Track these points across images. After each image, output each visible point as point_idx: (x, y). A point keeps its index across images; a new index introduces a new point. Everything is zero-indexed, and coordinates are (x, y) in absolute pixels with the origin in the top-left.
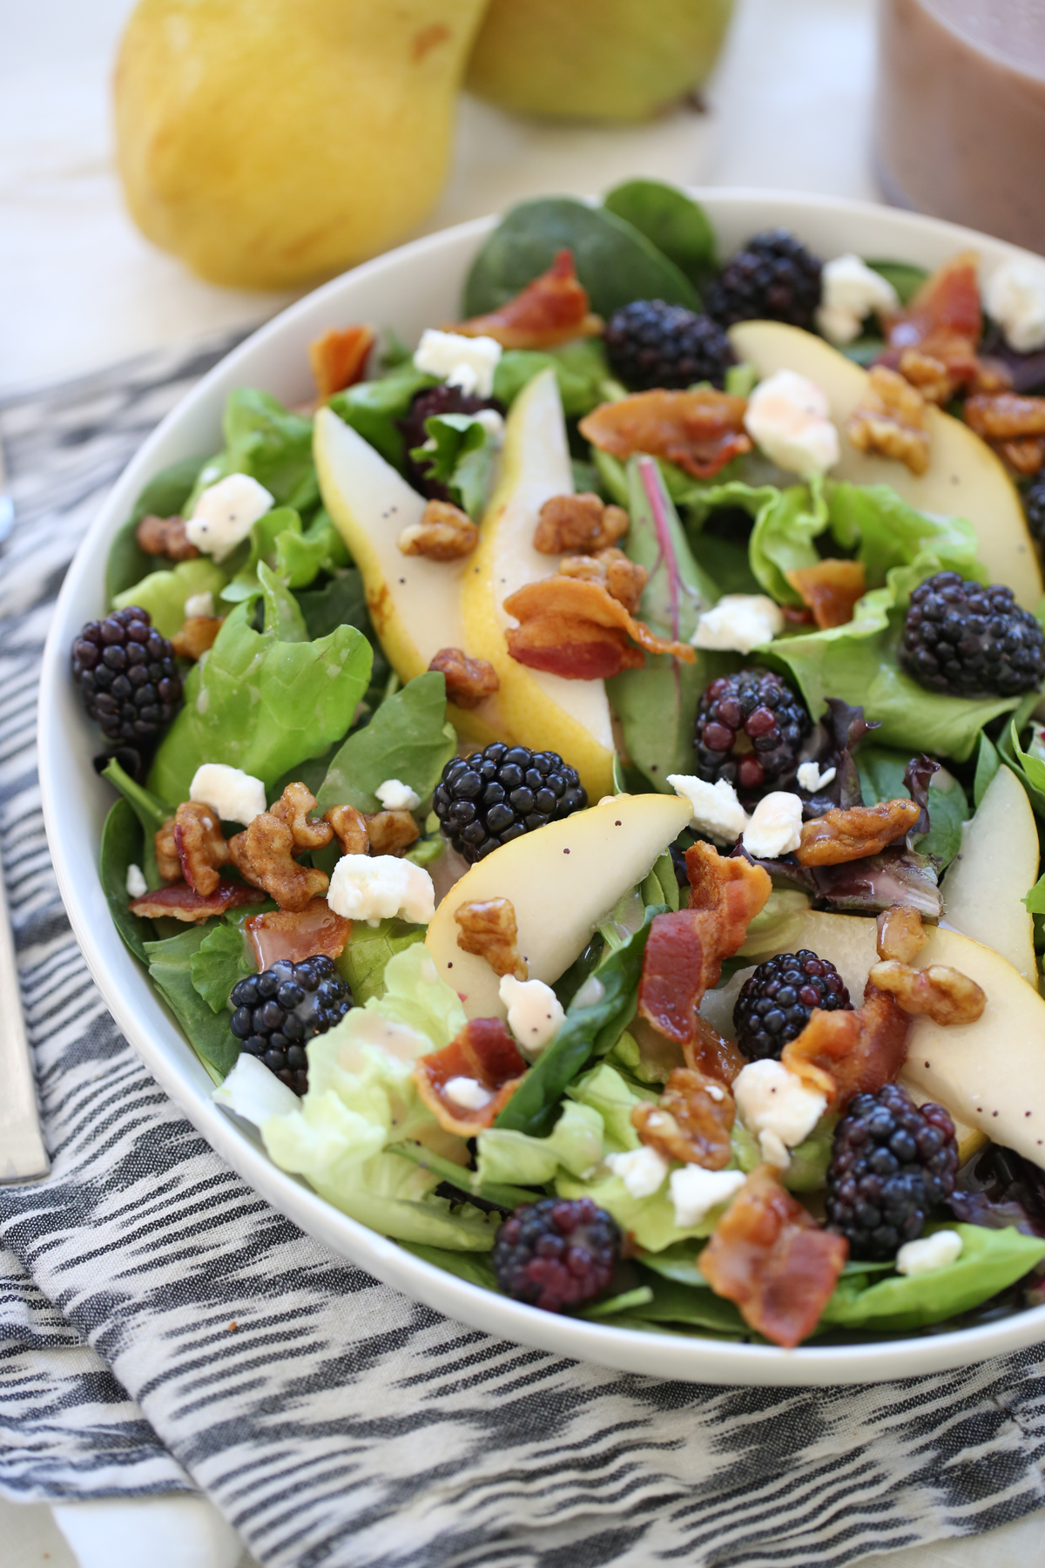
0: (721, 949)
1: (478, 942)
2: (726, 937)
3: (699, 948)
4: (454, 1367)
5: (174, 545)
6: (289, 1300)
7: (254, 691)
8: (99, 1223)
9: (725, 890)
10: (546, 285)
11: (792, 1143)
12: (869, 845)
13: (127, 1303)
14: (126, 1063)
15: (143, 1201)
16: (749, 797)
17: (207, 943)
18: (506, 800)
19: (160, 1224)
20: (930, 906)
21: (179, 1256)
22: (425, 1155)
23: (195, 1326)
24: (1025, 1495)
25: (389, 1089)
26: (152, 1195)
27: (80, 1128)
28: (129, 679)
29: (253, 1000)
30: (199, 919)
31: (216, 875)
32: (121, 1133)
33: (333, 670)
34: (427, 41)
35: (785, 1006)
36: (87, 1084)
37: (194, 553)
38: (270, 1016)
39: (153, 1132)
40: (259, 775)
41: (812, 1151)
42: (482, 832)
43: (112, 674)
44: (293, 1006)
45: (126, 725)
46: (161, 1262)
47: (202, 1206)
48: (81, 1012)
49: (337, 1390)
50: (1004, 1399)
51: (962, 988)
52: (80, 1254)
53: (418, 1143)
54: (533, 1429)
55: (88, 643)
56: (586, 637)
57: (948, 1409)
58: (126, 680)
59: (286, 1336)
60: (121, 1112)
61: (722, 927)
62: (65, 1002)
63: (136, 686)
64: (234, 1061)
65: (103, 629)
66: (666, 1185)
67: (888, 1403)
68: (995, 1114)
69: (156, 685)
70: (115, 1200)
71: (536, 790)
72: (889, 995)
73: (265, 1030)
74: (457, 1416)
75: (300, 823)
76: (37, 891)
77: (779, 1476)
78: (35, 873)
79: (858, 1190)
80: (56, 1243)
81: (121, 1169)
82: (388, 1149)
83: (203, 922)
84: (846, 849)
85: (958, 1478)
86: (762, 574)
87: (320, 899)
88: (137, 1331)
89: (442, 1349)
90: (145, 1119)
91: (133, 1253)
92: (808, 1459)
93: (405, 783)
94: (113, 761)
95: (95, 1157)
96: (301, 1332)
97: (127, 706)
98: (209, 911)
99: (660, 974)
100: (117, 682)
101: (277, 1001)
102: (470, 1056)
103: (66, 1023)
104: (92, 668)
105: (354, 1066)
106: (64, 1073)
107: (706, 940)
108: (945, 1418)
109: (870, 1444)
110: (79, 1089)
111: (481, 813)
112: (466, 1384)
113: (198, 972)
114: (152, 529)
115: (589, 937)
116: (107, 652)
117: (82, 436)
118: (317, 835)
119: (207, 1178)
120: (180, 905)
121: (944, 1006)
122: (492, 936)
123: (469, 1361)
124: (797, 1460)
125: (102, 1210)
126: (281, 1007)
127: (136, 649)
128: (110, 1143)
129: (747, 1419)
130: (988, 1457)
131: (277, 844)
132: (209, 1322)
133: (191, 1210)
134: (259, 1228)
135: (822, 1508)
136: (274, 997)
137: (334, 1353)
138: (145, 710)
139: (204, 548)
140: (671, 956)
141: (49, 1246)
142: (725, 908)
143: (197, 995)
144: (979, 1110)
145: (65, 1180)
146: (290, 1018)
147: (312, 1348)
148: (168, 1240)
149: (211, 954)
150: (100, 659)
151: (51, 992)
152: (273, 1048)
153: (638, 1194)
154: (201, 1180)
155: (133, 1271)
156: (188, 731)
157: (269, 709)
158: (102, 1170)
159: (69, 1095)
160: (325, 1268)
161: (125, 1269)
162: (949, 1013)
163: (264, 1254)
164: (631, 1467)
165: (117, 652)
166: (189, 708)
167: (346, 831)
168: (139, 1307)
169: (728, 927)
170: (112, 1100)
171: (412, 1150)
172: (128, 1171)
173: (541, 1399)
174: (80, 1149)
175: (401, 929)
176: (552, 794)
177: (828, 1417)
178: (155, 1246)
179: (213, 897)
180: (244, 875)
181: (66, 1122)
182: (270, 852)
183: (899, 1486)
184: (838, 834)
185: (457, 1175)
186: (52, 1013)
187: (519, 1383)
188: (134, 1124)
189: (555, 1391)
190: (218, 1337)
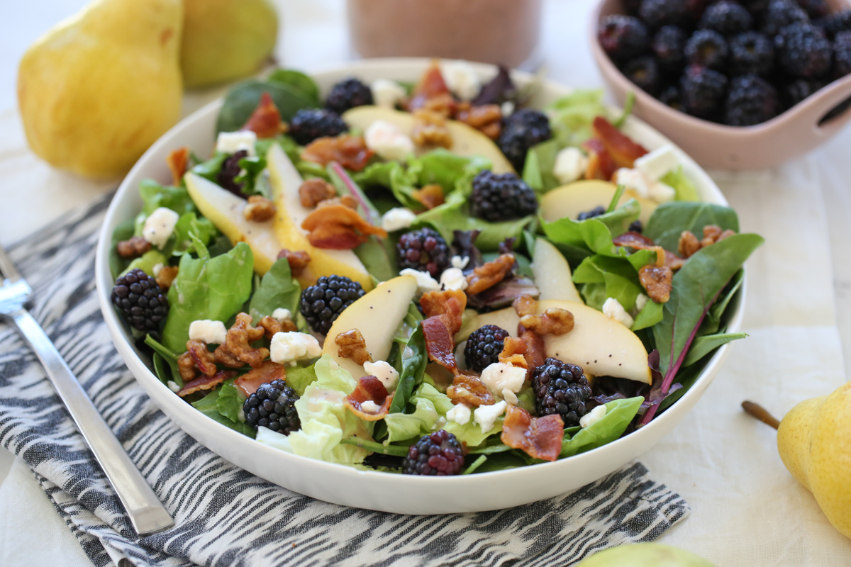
0: (454, 328)
1: (350, 350)
2: (454, 322)
3: (445, 328)
4: (397, 538)
5: (139, 247)
6: (312, 532)
7: (205, 285)
8: (211, 529)
9: (447, 304)
10: (260, 112)
11: (517, 391)
12: (498, 277)
13: (241, 551)
14: (192, 469)
15: (227, 515)
16: (436, 275)
17: (221, 393)
18: (336, 296)
19: (241, 519)
20: (533, 292)
21: (255, 528)
22: (360, 440)
23: (277, 550)
24: (661, 523)
25: (335, 413)
26: (231, 511)
27: (182, 501)
28: (146, 297)
29: (256, 403)
30: (212, 387)
31: (214, 365)
32: (205, 493)
33: (241, 262)
34: (165, 36)
35: (491, 342)
36: (177, 483)
37: (150, 247)
38: (268, 406)
39: (220, 487)
40: (219, 319)
41: (524, 397)
42: (330, 312)
43: (137, 296)
44: (277, 398)
45: (148, 321)
46: (249, 532)
47: (257, 507)
48: (161, 458)
49: (351, 558)
50: (633, 495)
51: (563, 315)
52: (209, 541)
53: (355, 435)
54: (443, 551)
55: (121, 286)
56: (340, 231)
57: (612, 504)
58: (144, 298)
59: (320, 543)
60: (200, 486)
61: (451, 318)
62: (151, 457)
63: (149, 299)
64: (256, 431)
65: (127, 279)
66: (472, 417)
67: (588, 506)
68: (596, 362)
69: (157, 297)
70: (212, 521)
71: (347, 289)
72: (531, 329)
73: (266, 413)
74: (408, 554)
75: (249, 327)
76: (118, 420)
77: (555, 544)
78: (114, 412)
79: (554, 399)
80: (196, 541)
81: (211, 507)
82: (342, 442)
83: (214, 389)
84: (488, 281)
85: (629, 527)
86: (401, 198)
87: (267, 360)
88: (252, 559)
89: (388, 533)
90: (214, 484)
91: (234, 533)
92: (564, 535)
93: (283, 307)
94: (148, 335)
95: (195, 508)
96: (324, 541)
97: (147, 310)
98: (216, 381)
99: (434, 341)
100: (140, 300)
101: (268, 399)
102: (365, 393)
103: (155, 466)
104: (127, 297)
105: (317, 408)
106: (164, 483)
107: (447, 325)
108: (612, 508)
109: (585, 525)
110: (174, 486)
111: (327, 304)
112: (405, 543)
113: (221, 407)
114: (124, 246)
115: (391, 345)
116: (132, 287)
117: (51, 252)
118: (259, 331)
119: (254, 496)
120: (201, 384)
121: (557, 326)
122: (355, 345)
123: (402, 534)
124: (559, 536)
125: (209, 525)
126: (271, 400)
127: (144, 283)
128: (201, 499)
129: (530, 526)
130: (639, 514)
131: (242, 338)
132: (283, 547)
133: (253, 509)
134: (286, 509)
135: (579, 550)
136: (267, 397)
137: (343, 545)
138: (155, 310)
139: (154, 243)
140: (436, 332)
141: (193, 543)
142: (450, 310)
143: (225, 417)
144: (588, 363)
145: (184, 523)
146: (276, 405)
147: (332, 545)
148: (248, 523)
149: (224, 398)
150: (130, 291)
151: (143, 456)
152: (271, 421)
153: (462, 423)
154: (251, 498)
155: (238, 538)
156: (177, 314)
157: (214, 290)
158: (202, 511)
159: (171, 490)
160: (322, 517)
161: (234, 539)
162: (560, 328)
163: (293, 518)
164: (492, 553)
165: (136, 286)
166: (174, 306)
167: (270, 326)
168: (247, 550)
169: (454, 318)
170: (194, 483)
171: (354, 439)
172: (214, 507)
173: (440, 540)
174: (186, 508)
175: (306, 362)
176: (354, 290)
177: (565, 519)
178: (243, 527)
179: (215, 376)
180: (226, 364)
181: (173, 502)
182: (240, 344)
183: (607, 534)
184: (482, 276)
185: (376, 447)
186: (146, 464)
187: (428, 537)
188: (209, 488)
189: (445, 535)
190: (289, 551)
